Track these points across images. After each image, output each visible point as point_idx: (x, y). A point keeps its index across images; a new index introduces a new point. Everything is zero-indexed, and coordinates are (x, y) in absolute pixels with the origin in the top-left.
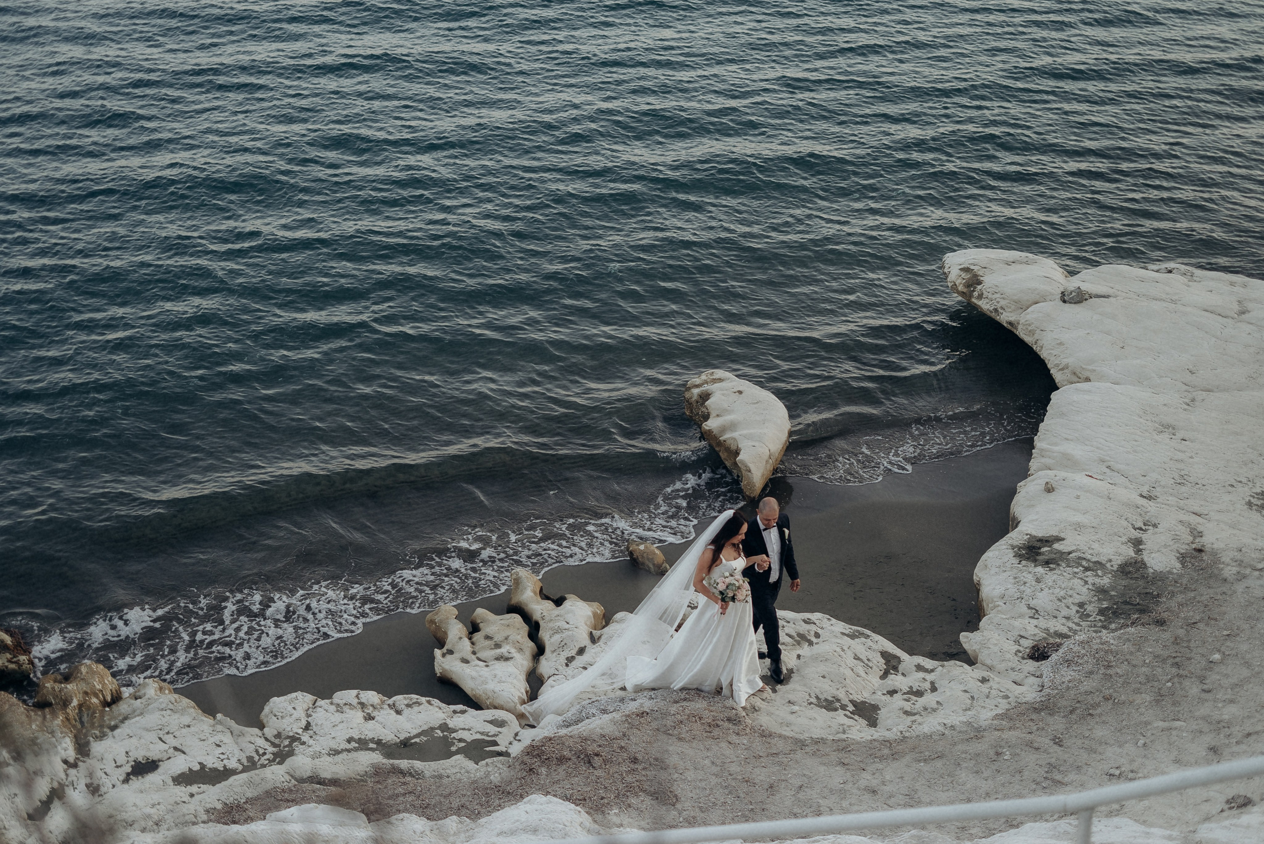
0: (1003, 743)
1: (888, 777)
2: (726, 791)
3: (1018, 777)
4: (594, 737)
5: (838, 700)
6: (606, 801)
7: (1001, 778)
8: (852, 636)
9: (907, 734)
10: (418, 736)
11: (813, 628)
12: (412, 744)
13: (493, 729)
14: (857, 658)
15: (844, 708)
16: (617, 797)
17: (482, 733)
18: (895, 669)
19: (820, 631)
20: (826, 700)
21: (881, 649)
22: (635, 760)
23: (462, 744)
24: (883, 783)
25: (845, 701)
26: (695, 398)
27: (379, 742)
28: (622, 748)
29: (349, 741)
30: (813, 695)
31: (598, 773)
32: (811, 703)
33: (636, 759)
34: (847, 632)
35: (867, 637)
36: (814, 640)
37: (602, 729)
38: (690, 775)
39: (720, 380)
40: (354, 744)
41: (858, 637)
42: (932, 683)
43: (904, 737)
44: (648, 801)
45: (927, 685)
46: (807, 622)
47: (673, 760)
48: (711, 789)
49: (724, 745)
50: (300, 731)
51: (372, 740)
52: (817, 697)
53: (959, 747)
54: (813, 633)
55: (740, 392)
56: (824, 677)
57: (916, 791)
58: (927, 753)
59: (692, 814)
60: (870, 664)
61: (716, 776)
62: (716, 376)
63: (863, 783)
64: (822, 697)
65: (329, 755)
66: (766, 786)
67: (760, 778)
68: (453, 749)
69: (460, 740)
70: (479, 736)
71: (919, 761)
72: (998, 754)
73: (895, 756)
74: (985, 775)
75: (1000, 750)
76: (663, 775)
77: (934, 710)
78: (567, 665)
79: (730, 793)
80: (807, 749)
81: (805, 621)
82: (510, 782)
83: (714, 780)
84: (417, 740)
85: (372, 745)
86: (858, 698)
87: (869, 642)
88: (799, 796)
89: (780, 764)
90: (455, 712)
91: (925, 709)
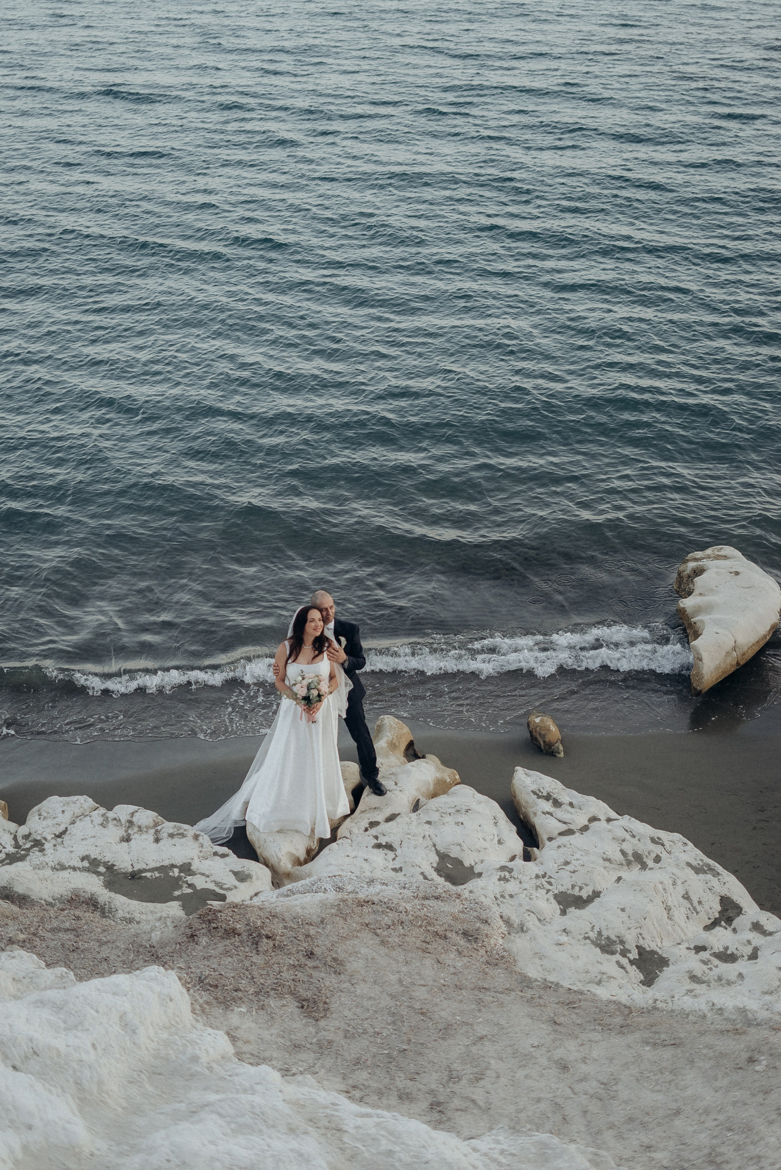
0: (765, 1048)
1: (595, 1054)
2: (390, 1019)
3: (759, 1098)
4: (287, 916)
5: (622, 942)
6: (240, 994)
7: (738, 1094)
8: (698, 870)
9: (659, 1005)
10: (152, 870)
11: (657, 849)
12: (141, 878)
13: (231, 880)
14: (686, 897)
15: (624, 953)
16: (257, 994)
17: (217, 884)
18: (729, 921)
19: (664, 855)
20: (608, 938)
21: (724, 892)
22: (310, 955)
23: (190, 891)
24: (584, 1060)
25: (631, 945)
26: (688, 571)
27: (110, 868)
28: (308, 936)
29: (83, 859)
30: (596, 929)
31: (258, 960)
32: (588, 938)
33: (312, 953)
34: (694, 863)
35: (717, 874)
36: (650, 863)
37: (303, 908)
38: (362, 989)
39: (725, 557)
40: (86, 864)
41: (705, 872)
42: (756, 950)
43: (655, 1008)
44: (292, 1007)
45: (748, 950)
46: (655, 841)
47: (355, 965)
48: (376, 1012)
49: (428, 962)
50: (49, 837)
51: (105, 864)
52: (600, 933)
53: (708, 1039)
54: (653, 855)
55: (737, 573)
56: (623, 910)
57: (617, 1081)
58: (663, 1036)
59: (331, 1037)
60: (699, 908)
61: (393, 997)
62: (722, 553)
63: (559, 1053)
64: (605, 934)
65: (53, 869)
66: (441, 1026)
67: (443, 1014)
68: (177, 893)
69: (190, 886)
70: (212, 886)
71: (648, 1043)
72: (751, 1060)
73: (623, 1029)
74: (718, 1084)
75: (756, 1056)
76: (330, 980)
77: (729, 983)
78: (366, 830)
79: (394, 1023)
80: (529, 993)
81: (653, 840)
82: (166, 945)
83: (386, 1001)
84: (148, 875)
85: (102, 869)
86: (650, 945)
87: (714, 882)
88: (474, 1049)
89: (480, 1002)
90: (215, 854)
91: (720, 979)
